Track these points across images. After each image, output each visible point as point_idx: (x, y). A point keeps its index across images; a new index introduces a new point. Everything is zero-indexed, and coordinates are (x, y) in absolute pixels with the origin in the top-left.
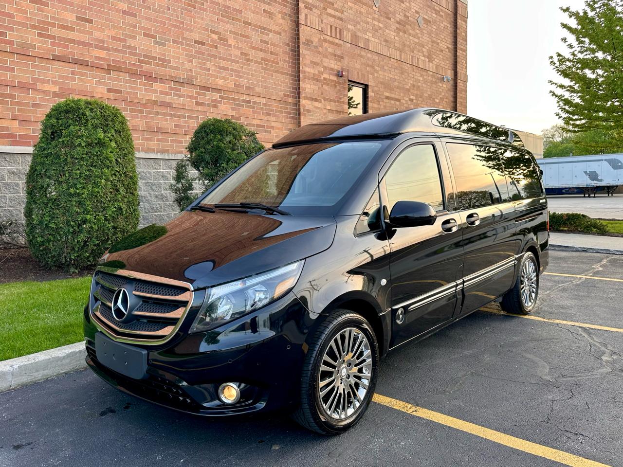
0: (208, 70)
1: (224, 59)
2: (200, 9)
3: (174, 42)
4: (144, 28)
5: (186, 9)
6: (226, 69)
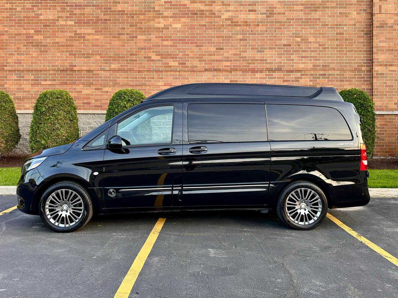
0: (293, 60)
1: (305, 51)
2: (288, 25)
3: (270, 48)
4: (252, 45)
5: (279, 28)
6: (307, 57)
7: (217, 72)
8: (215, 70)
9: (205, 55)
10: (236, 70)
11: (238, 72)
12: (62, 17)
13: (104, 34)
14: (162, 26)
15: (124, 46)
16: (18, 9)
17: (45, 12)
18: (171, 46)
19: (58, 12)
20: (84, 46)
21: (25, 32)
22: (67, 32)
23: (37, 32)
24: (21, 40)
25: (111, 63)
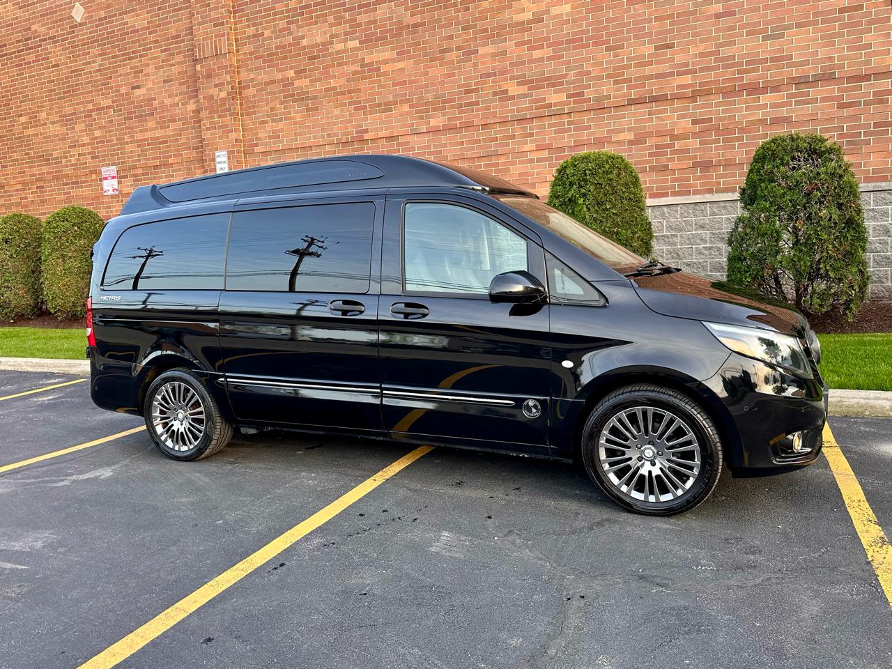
4: (748, 25)
7: (660, 103)
8: (654, 99)
9: (628, 67)
10: (708, 93)
11: (712, 97)
12: (337, 36)
13: (414, 57)
14: (528, 16)
15: (452, 75)
16: (267, 33)
17: (309, 30)
18: (549, 59)
19: (331, 25)
20: (379, 87)
21: (279, 76)
22: (347, 63)
23: (300, 73)
24: (274, 93)
25: (428, 117)
